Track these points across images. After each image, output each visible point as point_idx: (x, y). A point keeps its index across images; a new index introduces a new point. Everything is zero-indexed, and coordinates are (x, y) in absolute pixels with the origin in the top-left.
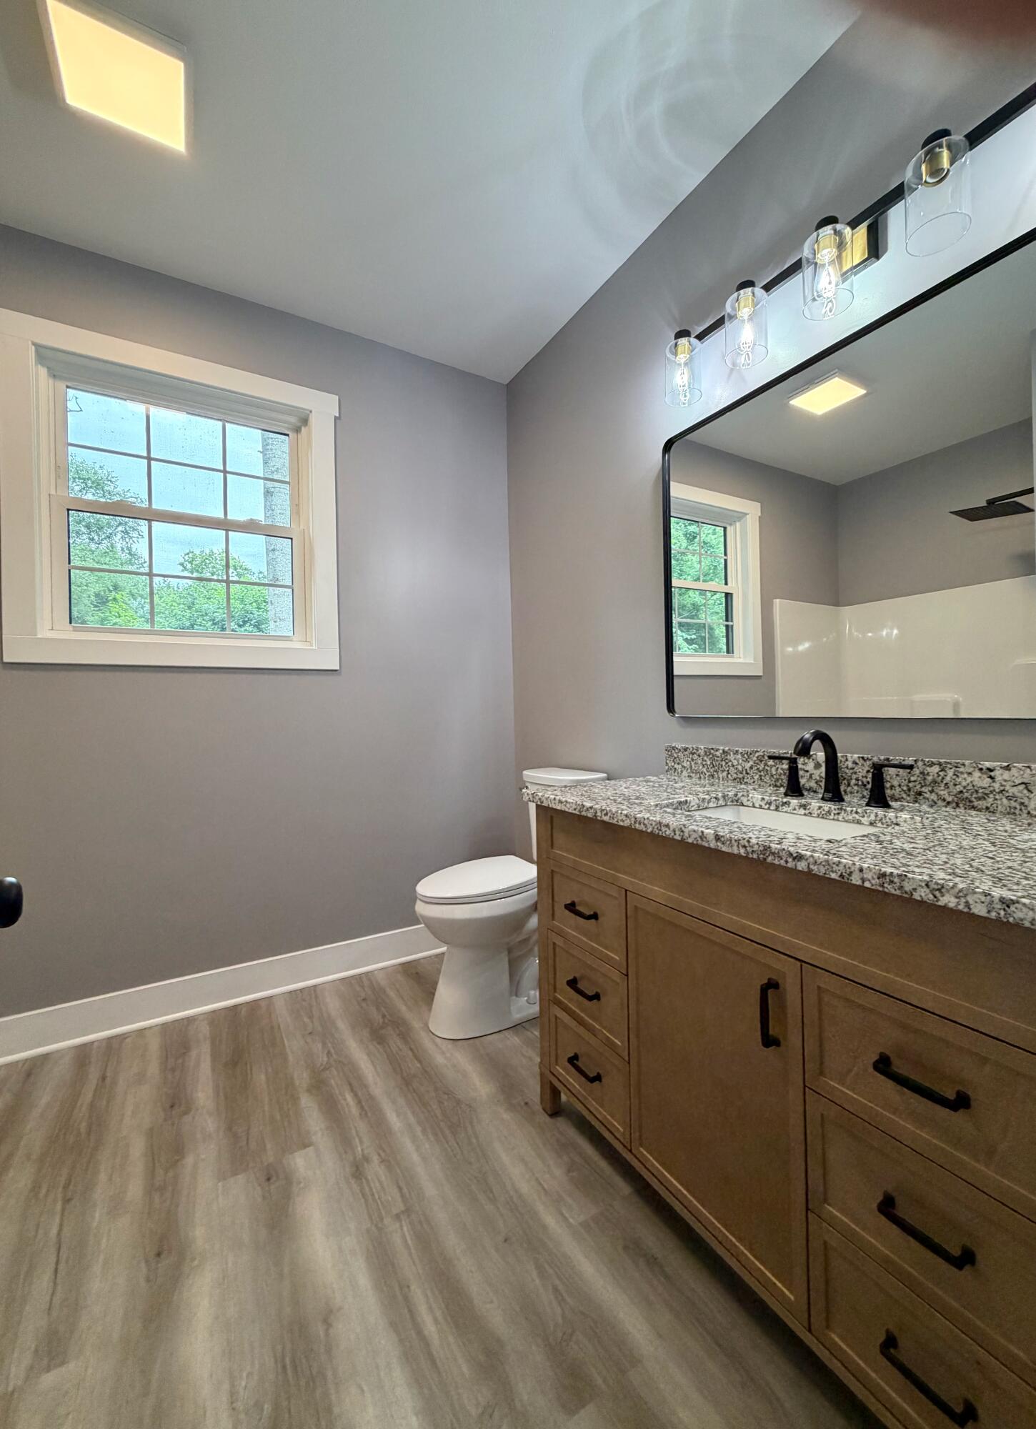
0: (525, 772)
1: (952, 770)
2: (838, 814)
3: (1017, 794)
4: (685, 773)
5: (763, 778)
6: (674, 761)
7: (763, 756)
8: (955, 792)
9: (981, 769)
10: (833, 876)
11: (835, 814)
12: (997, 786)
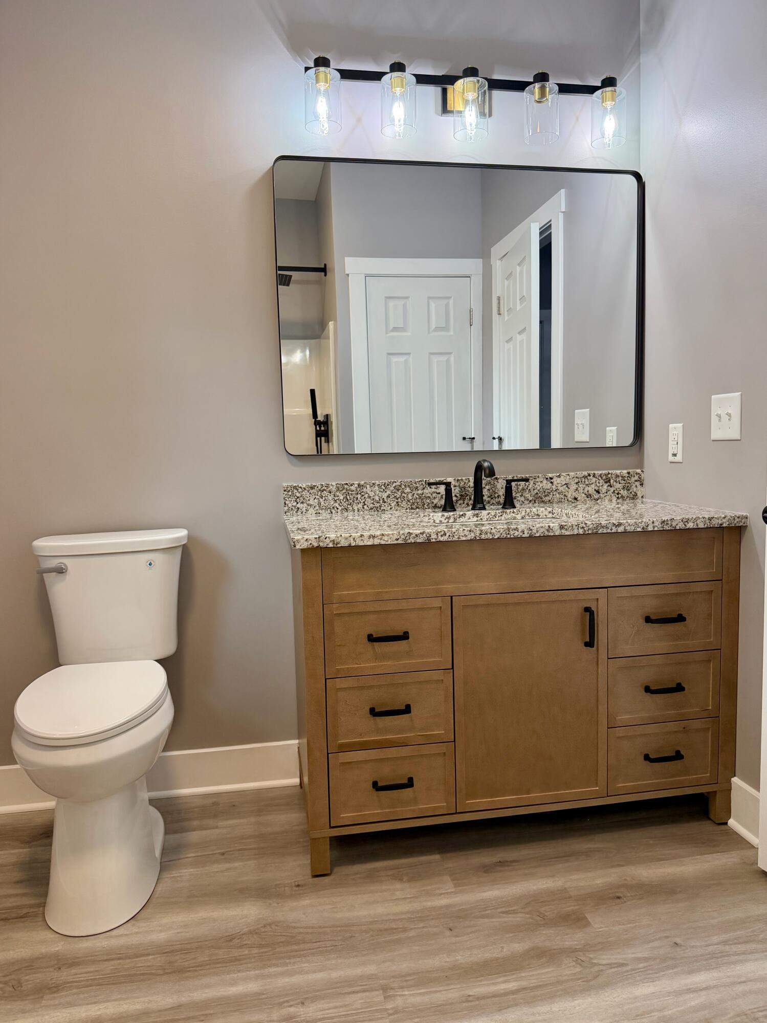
0: (37, 543)
1: (533, 481)
2: (501, 515)
3: (563, 490)
4: (311, 511)
5: (400, 504)
6: (296, 501)
7: (400, 486)
8: (534, 494)
9: (547, 479)
10: (639, 529)
11: (499, 516)
12: (554, 487)
